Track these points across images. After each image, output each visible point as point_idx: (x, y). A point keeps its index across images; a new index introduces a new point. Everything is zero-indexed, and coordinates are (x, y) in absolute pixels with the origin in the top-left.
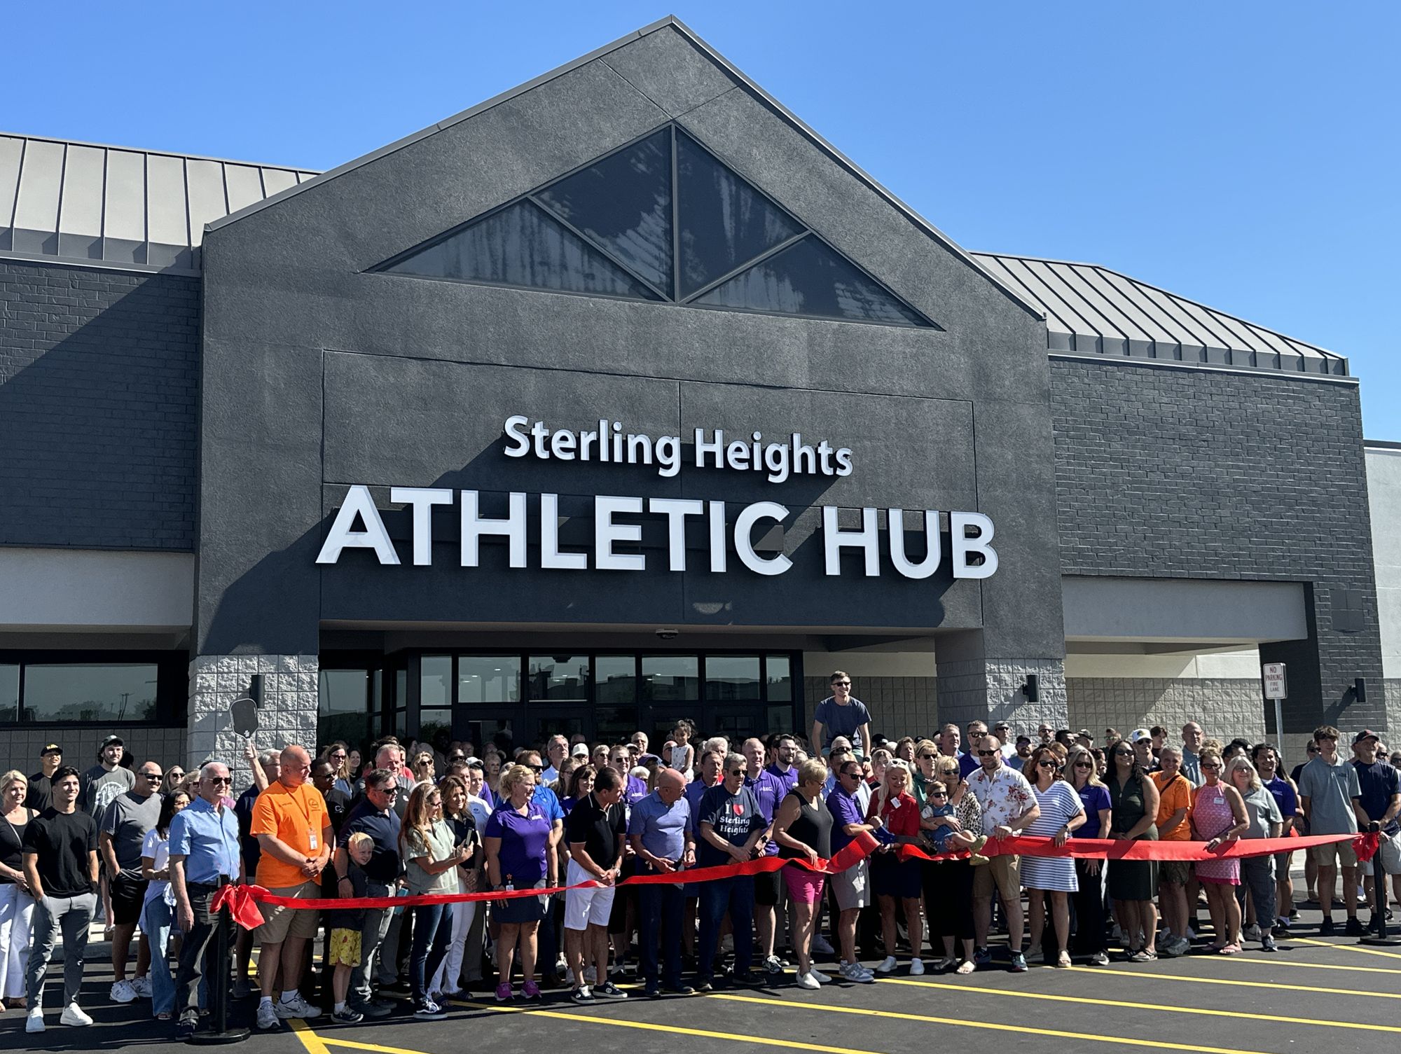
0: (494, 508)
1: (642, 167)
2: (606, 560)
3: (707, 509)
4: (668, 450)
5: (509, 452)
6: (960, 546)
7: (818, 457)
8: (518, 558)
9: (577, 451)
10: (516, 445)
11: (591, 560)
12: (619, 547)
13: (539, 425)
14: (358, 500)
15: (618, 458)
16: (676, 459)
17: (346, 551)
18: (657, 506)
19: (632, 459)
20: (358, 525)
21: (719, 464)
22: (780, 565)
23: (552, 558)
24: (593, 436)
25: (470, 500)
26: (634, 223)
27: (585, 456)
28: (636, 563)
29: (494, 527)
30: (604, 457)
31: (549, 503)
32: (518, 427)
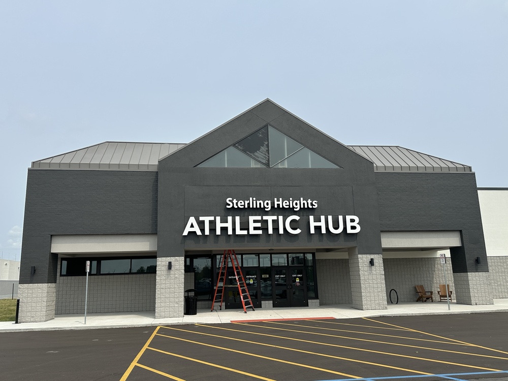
0: (224, 220)
1: (260, 135)
2: (252, 232)
3: (278, 218)
4: (267, 204)
5: (228, 207)
6: (349, 224)
7: (308, 203)
8: (230, 232)
9: (244, 205)
10: (229, 205)
11: (248, 232)
12: (255, 228)
13: (235, 200)
14: (192, 220)
15: (255, 207)
16: (270, 206)
17: (189, 232)
18: (265, 218)
19: (258, 206)
20: (192, 226)
21: (281, 206)
22: (298, 231)
23: (238, 232)
24: (248, 202)
25: (218, 219)
26: (259, 150)
27: (246, 207)
28: (260, 232)
29: (224, 225)
30: (251, 206)
31: (238, 219)
32: (229, 201)
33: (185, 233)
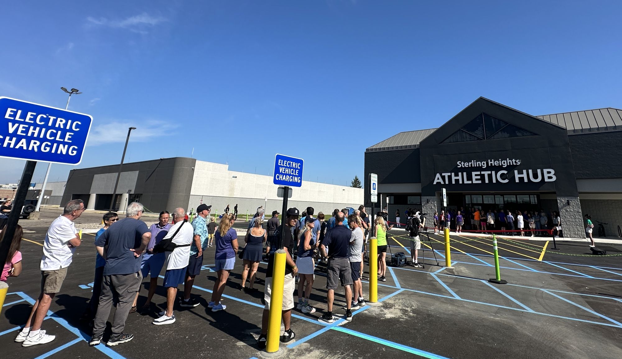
0: (456, 175)
1: (478, 120)
2: (475, 182)
3: (491, 172)
4: (484, 164)
5: (458, 167)
6: (546, 176)
7: (513, 162)
8: (461, 182)
9: (469, 165)
10: (459, 165)
11: (472, 182)
12: (477, 180)
13: (462, 162)
14: (438, 175)
15: (475, 166)
16: (485, 165)
17: (437, 183)
18: (482, 173)
19: (478, 166)
20: (438, 179)
21: (493, 165)
22: (506, 181)
23: (466, 182)
24: (471, 163)
25: (453, 174)
26: (477, 129)
27: (470, 166)
28: (480, 182)
29: (457, 178)
30: (473, 166)
31: (465, 174)
32: (459, 163)
33: (435, 183)
